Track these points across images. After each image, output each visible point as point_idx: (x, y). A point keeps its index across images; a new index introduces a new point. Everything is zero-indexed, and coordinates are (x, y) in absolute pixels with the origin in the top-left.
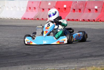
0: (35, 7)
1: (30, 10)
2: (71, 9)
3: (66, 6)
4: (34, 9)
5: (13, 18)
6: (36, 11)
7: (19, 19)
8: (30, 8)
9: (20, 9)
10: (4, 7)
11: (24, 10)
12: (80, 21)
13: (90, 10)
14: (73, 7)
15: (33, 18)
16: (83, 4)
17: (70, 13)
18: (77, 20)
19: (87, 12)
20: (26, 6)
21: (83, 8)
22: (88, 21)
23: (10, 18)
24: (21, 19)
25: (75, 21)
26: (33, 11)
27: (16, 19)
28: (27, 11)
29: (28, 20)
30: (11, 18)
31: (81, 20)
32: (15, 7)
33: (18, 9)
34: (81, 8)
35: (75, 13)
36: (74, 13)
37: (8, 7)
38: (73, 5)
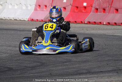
0: (46, 4)
1: (39, 8)
2: (93, 9)
3: (87, 4)
4: (45, 7)
5: (18, 19)
6: (47, 11)
7: (25, 21)
8: (40, 6)
9: (26, 7)
10: (6, 3)
11: (32, 8)
12: (104, 25)
13: (117, 10)
14: (95, 5)
15: (43, 19)
16: (108, 2)
17: (91, 13)
18: (100, 23)
19: (114, 13)
20: (35, 3)
21: (109, 7)
22: (114, 24)
23: (13, 18)
24: (27, 20)
25: (98, 24)
26: (43, 10)
27: (21, 20)
28: (36, 10)
29: (37, 22)
30: (15, 19)
31: (105, 23)
32: (21, 4)
33: (24, 8)
34: (106, 7)
35: (98, 13)
36: (96, 14)
37: (11, 4)
38: (95, 3)
